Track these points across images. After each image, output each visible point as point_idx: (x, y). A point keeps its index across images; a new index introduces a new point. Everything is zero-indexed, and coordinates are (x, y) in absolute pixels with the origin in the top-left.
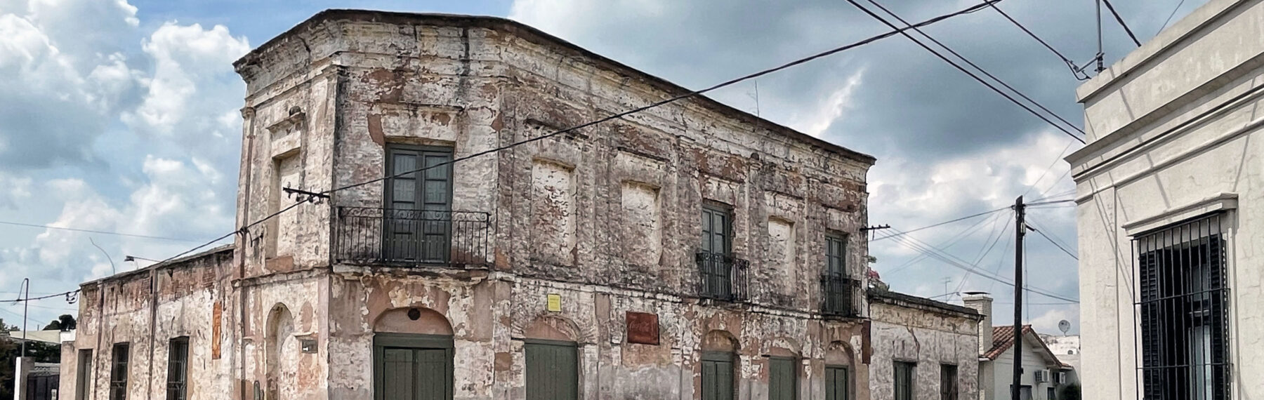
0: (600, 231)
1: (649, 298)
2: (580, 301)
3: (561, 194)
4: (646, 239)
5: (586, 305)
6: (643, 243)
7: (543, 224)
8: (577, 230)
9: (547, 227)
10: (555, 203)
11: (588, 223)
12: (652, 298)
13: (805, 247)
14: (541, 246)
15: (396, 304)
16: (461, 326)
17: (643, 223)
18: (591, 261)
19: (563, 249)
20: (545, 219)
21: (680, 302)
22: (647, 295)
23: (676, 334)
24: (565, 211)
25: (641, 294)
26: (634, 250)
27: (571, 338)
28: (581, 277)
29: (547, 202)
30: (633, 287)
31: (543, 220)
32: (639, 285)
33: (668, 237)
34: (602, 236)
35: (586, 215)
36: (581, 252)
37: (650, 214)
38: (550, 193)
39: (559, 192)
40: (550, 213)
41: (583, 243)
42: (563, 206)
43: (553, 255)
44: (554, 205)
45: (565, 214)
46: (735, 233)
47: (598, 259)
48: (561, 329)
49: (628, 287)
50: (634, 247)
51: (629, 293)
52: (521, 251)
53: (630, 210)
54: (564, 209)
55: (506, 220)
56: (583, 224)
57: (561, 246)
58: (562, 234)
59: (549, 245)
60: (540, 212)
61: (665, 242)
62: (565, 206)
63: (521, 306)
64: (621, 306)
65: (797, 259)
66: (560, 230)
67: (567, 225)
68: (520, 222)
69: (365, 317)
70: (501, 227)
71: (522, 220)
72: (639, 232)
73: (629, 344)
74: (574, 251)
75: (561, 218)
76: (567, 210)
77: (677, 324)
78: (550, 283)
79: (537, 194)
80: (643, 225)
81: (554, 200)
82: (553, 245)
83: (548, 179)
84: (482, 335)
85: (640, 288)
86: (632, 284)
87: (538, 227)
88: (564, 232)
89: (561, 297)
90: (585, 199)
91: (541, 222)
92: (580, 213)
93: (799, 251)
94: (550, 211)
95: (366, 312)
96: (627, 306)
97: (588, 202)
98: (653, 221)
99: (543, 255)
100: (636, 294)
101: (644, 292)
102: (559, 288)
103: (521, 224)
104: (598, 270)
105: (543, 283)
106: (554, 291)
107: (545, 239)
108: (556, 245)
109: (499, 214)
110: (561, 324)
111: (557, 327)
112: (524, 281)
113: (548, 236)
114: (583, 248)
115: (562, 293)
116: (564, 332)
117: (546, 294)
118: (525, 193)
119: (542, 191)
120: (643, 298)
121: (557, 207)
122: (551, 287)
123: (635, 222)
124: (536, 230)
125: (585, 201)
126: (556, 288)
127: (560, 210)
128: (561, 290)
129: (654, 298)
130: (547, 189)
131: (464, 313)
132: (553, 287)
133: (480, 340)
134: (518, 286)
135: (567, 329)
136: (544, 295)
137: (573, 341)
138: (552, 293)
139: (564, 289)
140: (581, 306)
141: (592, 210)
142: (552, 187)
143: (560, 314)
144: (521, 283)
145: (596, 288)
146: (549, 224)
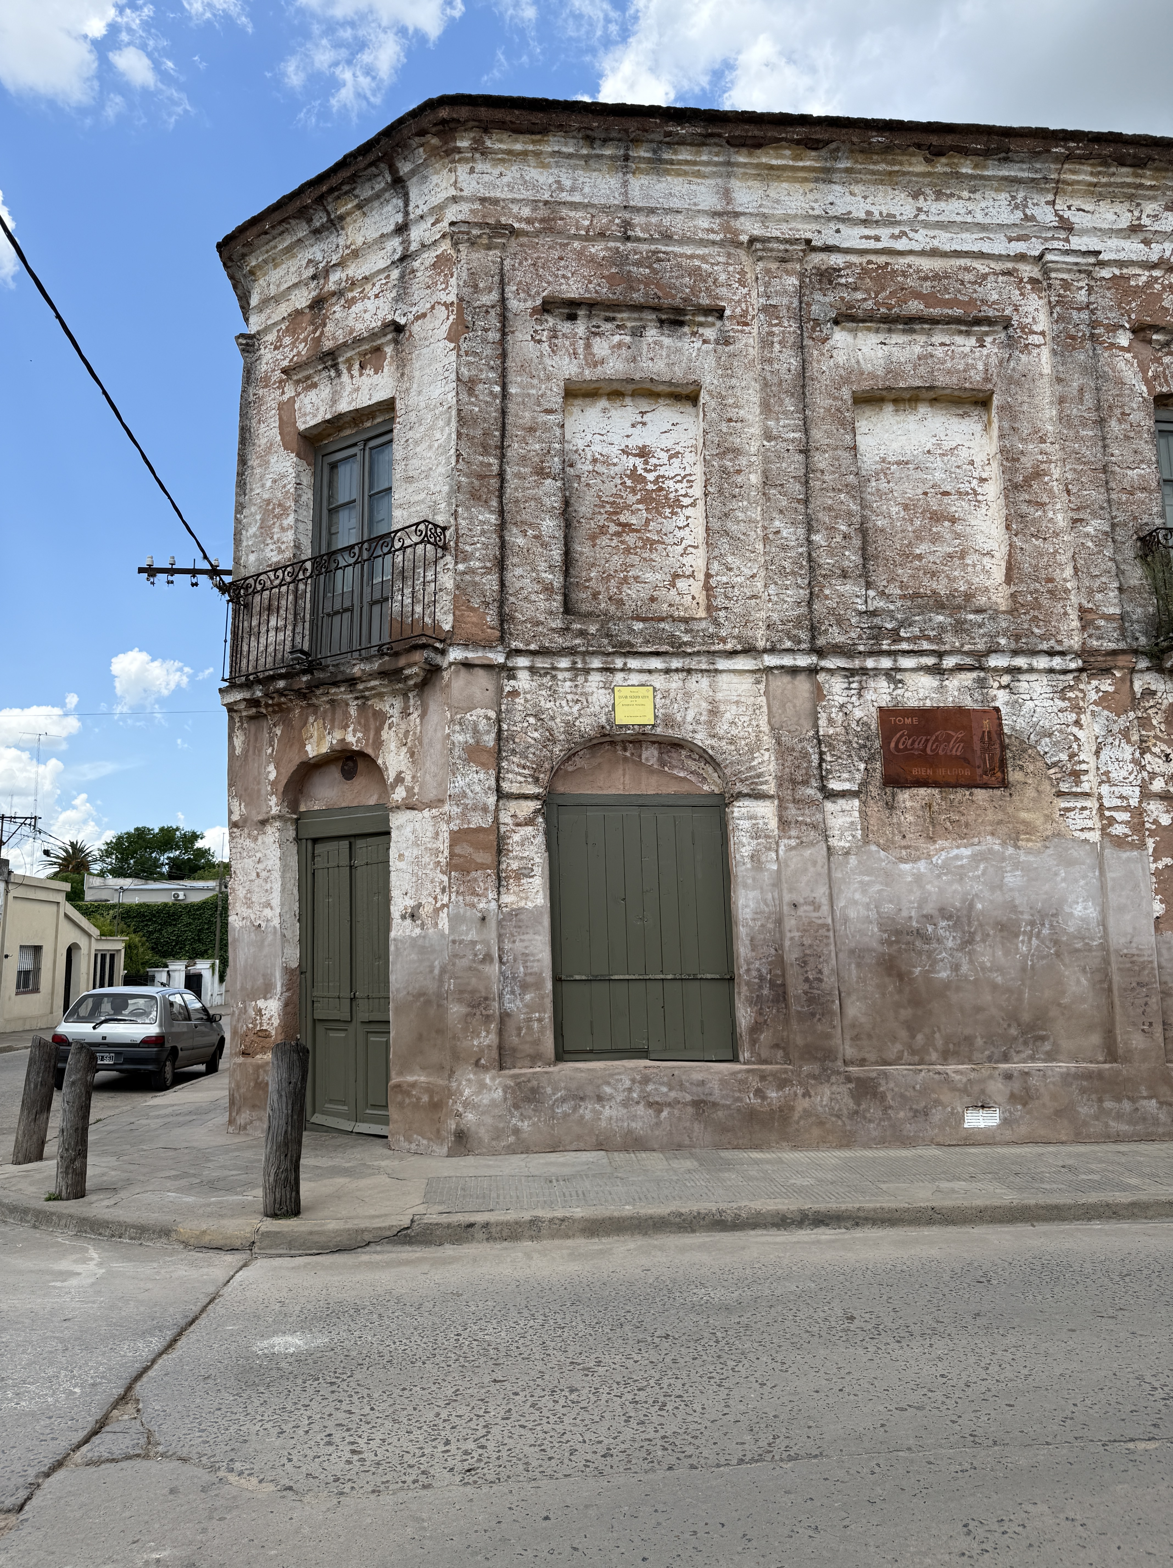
0: (777, 523)
1: (960, 668)
2: (719, 696)
3: (670, 458)
4: (958, 528)
5: (737, 703)
6: (948, 536)
7: (618, 534)
8: (707, 529)
9: (631, 539)
10: (656, 482)
11: (744, 510)
12: (972, 669)
14: (613, 583)
15: (312, 750)
16: (400, 778)
17: (948, 488)
18: (753, 597)
19: (679, 583)
20: (623, 520)
21: (1081, 670)
22: (949, 662)
23: (1072, 756)
24: (686, 495)
25: (930, 661)
26: (920, 557)
27: (706, 788)
28: (724, 640)
29: (629, 483)
30: (905, 646)
31: (620, 524)
32: (928, 638)
33: (1024, 508)
34: (784, 533)
35: (736, 491)
36: (725, 579)
37: (972, 463)
38: (638, 461)
39: (664, 456)
40: (640, 506)
41: (730, 559)
42: (678, 486)
43: (653, 599)
44: (650, 487)
45: (686, 501)
47: (772, 589)
48: (672, 767)
49: (885, 647)
50: (918, 551)
51: (886, 663)
52: (533, 597)
53: (898, 463)
54: (683, 492)
55: (483, 532)
56: (727, 515)
57: (676, 576)
58: (680, 549)
59: (636, 578)
60: (608, 508)
61: (1017, 523)
62: (685, 484)
63: (532, 720)
64: (860, 696)
66: (669, 540)
67: (689, 526)
68: (530, 532)
69: (273, 784)
70: (468, 548)
71: (537, 527)
72: (935, 513)
73: (888, 790)
74: (706, 582)
75: (676, 514)
76: (690, 492)
77: (1075, 730)
78: (619, 663)
79: (600, 468)
80: (946, 494)
81: (651, 477)
82: (649, 576)
83: (630, 431)
84: (432, 794)
85: (926, 645)
87: (603, 541)
88: (684, 544)
89: (655, 690)
90: (731, 456)
91: (613, 528)
94: (639, 502)
95: (272, 776)
96: (881, 692)
97: (743, 461)
98: (983, 480)
99: (620, 603)
100: (907, 662)
101: (940, 655)
102: (650, 672)
103: (535, 537)
104: (775, 616)
105: (596, 663)
106: (635, 678)
107: (626, 567)
108: (658, 576)
109: (463, 523)
110: (674, 755)
111: (663, 763)
112: (541, 663)
113: (634, 559)
114: (730, 569)
115: (659, 681)
116: (682, 774)
117: (609, 688)
118: (542, 469)
119: (615, 460)
120: (937, 670)
121: (661, 489)
122: (622, 670)
123: (920, 491)
124: (597, 548)
125: (730, 460)
126: (641, 671)
127: (672, 496)
128: (656, 675)
129: (981, 668)
130: (628, 454)
131: (404, 749)
132: (630, 670)
133: (430, 806)
134: (524, 675)
135: (692, 765)
136: (603, 691)
137: (712, 794)
138: (630, 682)
139: (667, 671)
140: (722, 708)
141: (755, 479)
142: (645, 447)
143: (659, 730)
144: (532, 670)
145: (770, 660)
146: (637, 531)
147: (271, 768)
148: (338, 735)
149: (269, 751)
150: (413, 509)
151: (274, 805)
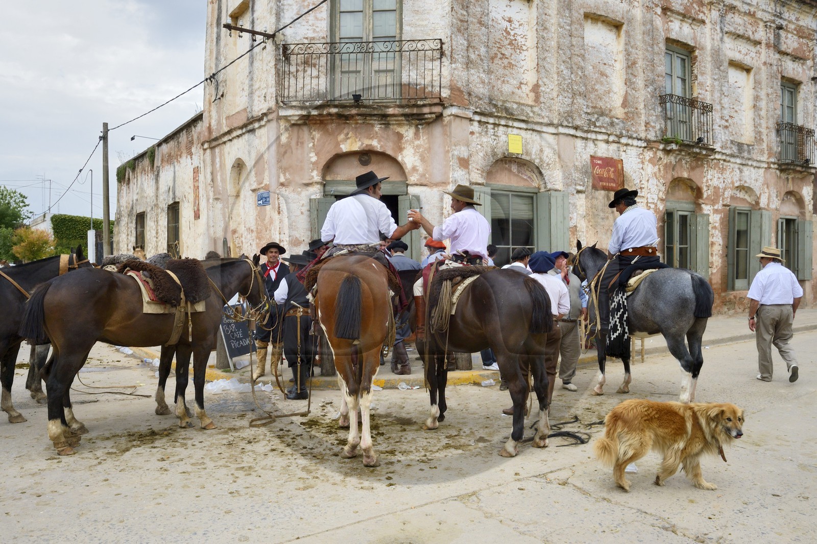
0: (562, 67)
1: (613, 142)
2: (543, 143)
3: (520, 25)
4: (608, 80)
6: (605, 83)
7: (501, 59)
8: (538, 65)
9: (506, 61)
10: (514, 36)
11: (550, 58)
12: (616, 143)
13: (763, 94)
14: (500, 82)
15: (345, 148)
16: (414, 169)
17: (606, 62)
18: (553, 99)
19: (523, 86)
20: (503, 52)
21: (645, 147)
22: (611, 138)
23: (641, 181)
24: (524, 45)
25: (606, 137)
26: (597, 90)
27: (534, 184)
28: (543, 117)
29: (505, 34)
30: (597, 129)
31: (502, 54)
32: (604, 127)
33: (631, 76)
34: (564, 72)
35: (548, 48)
36: (543, 89)
37: (613, 52)
38: (508, 24)
39: (518, 24)
40: (509, 46)
41: (545, 80)
42: (522, 40)
43: (513, 93)
44: (512, 38)
45: (524, 48)
46: (697, 77)
47: (561, 97)
48: (522, 174)
49: (592, 129)
50: (596, 88)
51: (593, 136)
52: (478, 85)
54: (523, 43)
55: (462, 50)
56: (544, 59)
57: (521, 83)
58: (522, 71)
59: (508, 81)
60: (498, 45)
61: (628, 82)
62: (524, 40)
63: (479, 147)
64: (585, 150)
65: (755, 106)
66: (519, 66)
67: (527, 60)
68: (476, 52)
69: (314, 164)
70: (456, 57)
71: (479, 51)
72: (601, 72)
73: (594, 191)
74: (536, 89)
75: (520, 52)
76: (526, 44)
77: (641, 171)
78: (510, 123)
79: (494, 24)
80: (605, 64)
81: (512, 33)
82: (512, 81)
83: (505, 8)
84: (438, 179)
85: (603, 130)
86: (595, 126)
87: (496, 61)
88: (524, 68)
89: (522, 138)
90: (546, 31)
91: (500, 56)
92: (541, 46)
93: (757, 98)
94: (509, 44)
95: (314, 159)
96: (591, 149)
97: (550, 35)
98: (616, 61)
100: (600, 137)
101: (609, 135)
102: (520, 129)
103: (478, 55)
104: (561, 110)
105: (503, 122)
106: (515, 131)
107: (505, 75)
108: (515, 82)
109: (454, 43)
110: (523, 168)
111: (519, 172)
112: (484, 119)
113: (507, 72)
114: (545, 85)
115: (523, 133)
116: (525, 177)
117: (506, 134)
118: (481, 21)
119: (500, 22)
120: (607, 142)
121: (516, 40)
122: (511, 127)
123: (598, 61)
124: (494, 64)
125: (546, 33)
126: (517, 128)
127: (520, 44)
128: (522, 131)
129: (619, 143)
130: (505, 20)
131: (417, 155)
132: (514, 127)
133: (436, 185)
134: (476, 124)
135: (529, 174)
136: (504, 136)
137: (535, 187)
138: (513, 133)
139: (526, 129)
140: (544, 149)
141: (553, 44)
142: (510, 18)
143: (524, 157)
144: (479, 122)
145: (561, 130)
146: (507, 58)
147: (313, 154)
148: (366, 142)
149: (311, 145)
151: (316, 176)
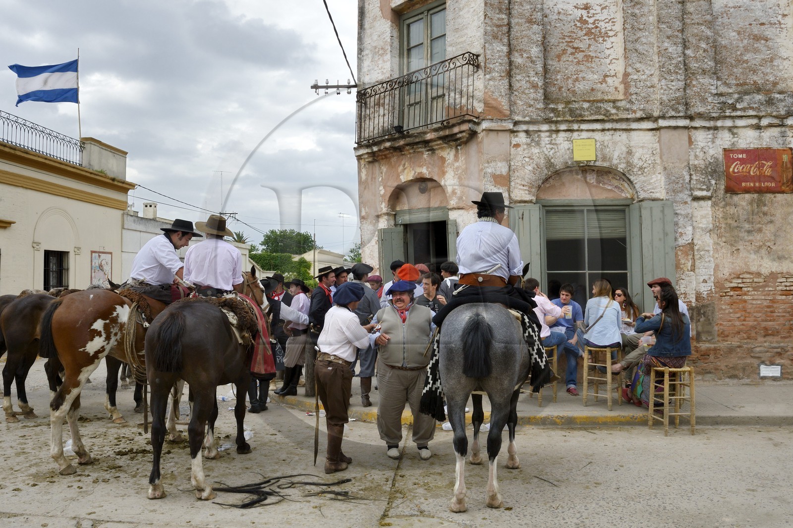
0: (666, 44)
1: (771, 126)
2: (632, 144)
3: (602, 9)
4: (770, 43)
5: (642, 147)
6: (764, 49)
7: (572, 54)
8: (625, 49)
9: (580, 56)
10: (594, 23)
11: (646, 37)
12: (779, 126)
14: (570, 81)
15: (404, 178)
16: (454, 193)
17: (764, 21)
18: (652, 86)
19: (609, 80)
20: (576, 46)
22: (765, 122)
24: (611, 30)
25: (754, 121)
26: (747, 62)
27: (623, 195)
28: (635, 112)
29: (578, 24)
30: (739, 113)
31: (574, 48)
32: (752, 108)
34: (670, 50)
35: (642, 27)
36: (635, 77)
37: (778, 6)
38: (584, 12)
39: (599, 9)
40: (585, 37)
41: (638, 65)
42: (607, 25)
43: (593, 90)
44: (590, 26)
45: (611, 33)
47: (664, 82)
48: (604, 184)
49: (727, 114)
50: (745, 58)
51: (729, 123)
52: (527, 91)
53: (735, 7)
54: (609, 28)
55: (500, 57)
56: (636, 41)
57: (606, 76)
58: (608, 61)
59: (583, 78)
60: (567, 39)
62: (610, 24)
63: (527, 160)
64: (713, 142)
66: (602, 56)
67: (614, 47)
68: (525, 55)
69: (382, 196)
70: (491, 66)
71: (529, 52)
72: (755, 36)
73: (728, 195)
74: (625, 79)
75: (606, 41)
76: (614, 28)
78: (575, 127)
79: (561, 17)
80: (763, 24)
81: (591, 20)
82: (590, 76)
85: (751, 113)
86: (735, 109)
87: (564, 58)
88: (610, 58)
89: (596, 141)
90: (639, 6)
91: (570, 50)
92: (630, 26)
94: (585, 35)
95: (382, 192)
96: (725, 140)
97: (646, 10)
98: (784, 16)
99: (574, 93)
100: (740, 123)
101: (760, 118)
102: (593, 131)
103: (528, 58)
104: (665, 98)
105: (563, 127)
106: (584, 135)
107: (577, 72)
108: (596, 77)
109: (488, 52)
110: (605, 177)
111: (599, 182)
112: (532, 128)
113: (582, 67)
114: (638, 71)
115: (598, 136)
116: (609, 188)
117: (570, 140)
118: (531, 19)
119: (571, 12)
120: (758, 127)
121: (597, 27)
122: (577, 130)
123: (747, 23)
124: (561, 63)
125: (638, 9)
126: (588, 130)
127: (603, 31)
128: (597, 133)
129: (782, 125)
130: (578, 8)
131: (456, 176)
132: (582, 130)
134: (522, 135)
135: (615, 183)
136: (567, 142)
137: (627, 198)
138: (582, 137)
139: (603, 130)
140: (634, 150)
141: (652, 19)
142: (587, 4)
143: (597, 164)
144: (527, 132)
145: (662, 123)
146: (583, 51)
147: (381, 188)
148: (419, 170)
149: (380, 179)
150: (459, 46)
151: (384, 208)
